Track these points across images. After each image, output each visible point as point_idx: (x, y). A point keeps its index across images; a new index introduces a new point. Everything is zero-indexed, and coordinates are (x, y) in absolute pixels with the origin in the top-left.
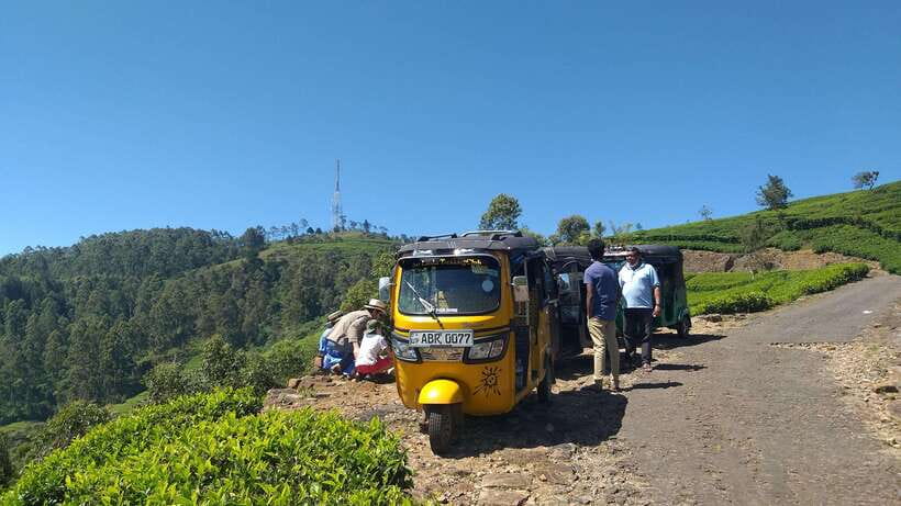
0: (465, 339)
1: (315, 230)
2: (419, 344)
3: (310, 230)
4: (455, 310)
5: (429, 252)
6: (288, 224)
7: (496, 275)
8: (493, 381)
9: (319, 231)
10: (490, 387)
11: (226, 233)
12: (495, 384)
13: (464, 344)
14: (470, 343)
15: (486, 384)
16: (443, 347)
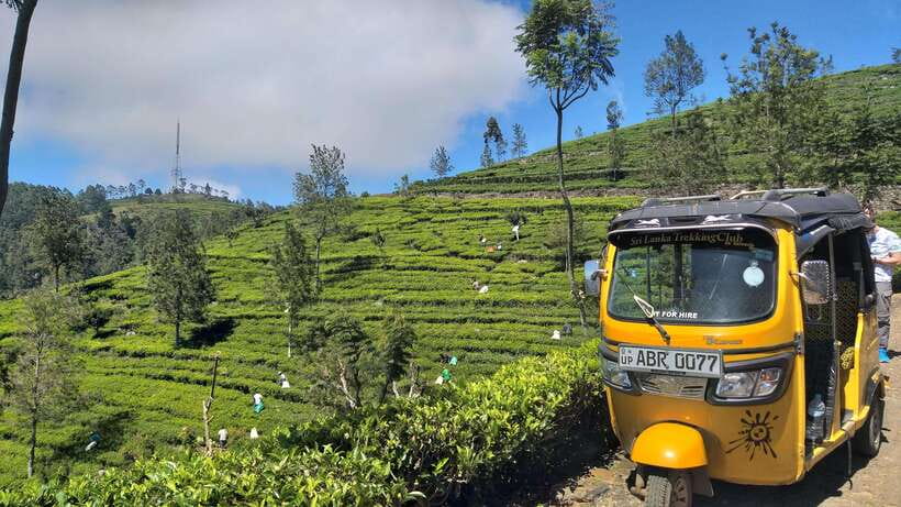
0: (708, 363)
1: (154, 191)
2: (633, 365)
3: (149, 191)
4: (693, 316)
5: (654, 221)
6: (126, 184)
7: (770, 258)
8: (763, 435)
9: (158, 192)
10: (757, 443)
11: (65, 189)
12: (767, 439)
13: (705, 370)
14: (717, 371)
15: (750, 439)
16: (671, 374)
